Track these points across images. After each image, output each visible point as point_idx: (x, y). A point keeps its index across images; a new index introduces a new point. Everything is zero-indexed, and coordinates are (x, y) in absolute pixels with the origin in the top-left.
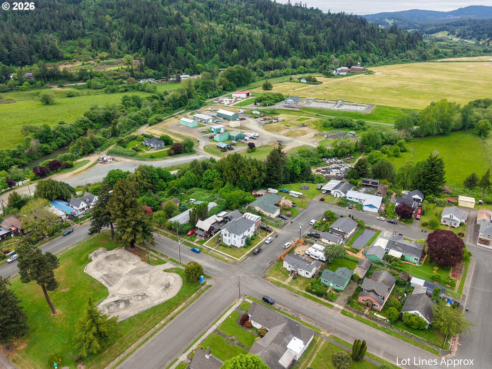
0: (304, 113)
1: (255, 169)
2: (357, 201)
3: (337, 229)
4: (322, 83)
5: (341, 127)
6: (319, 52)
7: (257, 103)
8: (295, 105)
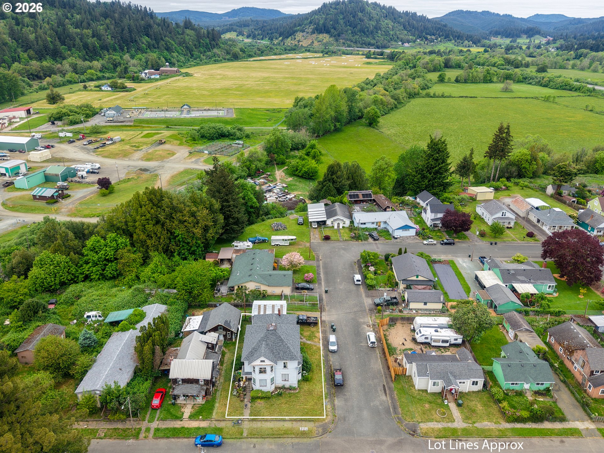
0: (143, 127)
1: (205, 212)
2: (374, 226)
3: (414, 278)
4: (135, 90)
5: (217, 138)
6: (106, 52)
7: (56, 122)
8: (122, 119)
